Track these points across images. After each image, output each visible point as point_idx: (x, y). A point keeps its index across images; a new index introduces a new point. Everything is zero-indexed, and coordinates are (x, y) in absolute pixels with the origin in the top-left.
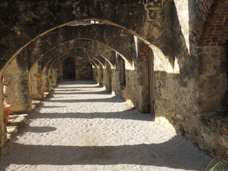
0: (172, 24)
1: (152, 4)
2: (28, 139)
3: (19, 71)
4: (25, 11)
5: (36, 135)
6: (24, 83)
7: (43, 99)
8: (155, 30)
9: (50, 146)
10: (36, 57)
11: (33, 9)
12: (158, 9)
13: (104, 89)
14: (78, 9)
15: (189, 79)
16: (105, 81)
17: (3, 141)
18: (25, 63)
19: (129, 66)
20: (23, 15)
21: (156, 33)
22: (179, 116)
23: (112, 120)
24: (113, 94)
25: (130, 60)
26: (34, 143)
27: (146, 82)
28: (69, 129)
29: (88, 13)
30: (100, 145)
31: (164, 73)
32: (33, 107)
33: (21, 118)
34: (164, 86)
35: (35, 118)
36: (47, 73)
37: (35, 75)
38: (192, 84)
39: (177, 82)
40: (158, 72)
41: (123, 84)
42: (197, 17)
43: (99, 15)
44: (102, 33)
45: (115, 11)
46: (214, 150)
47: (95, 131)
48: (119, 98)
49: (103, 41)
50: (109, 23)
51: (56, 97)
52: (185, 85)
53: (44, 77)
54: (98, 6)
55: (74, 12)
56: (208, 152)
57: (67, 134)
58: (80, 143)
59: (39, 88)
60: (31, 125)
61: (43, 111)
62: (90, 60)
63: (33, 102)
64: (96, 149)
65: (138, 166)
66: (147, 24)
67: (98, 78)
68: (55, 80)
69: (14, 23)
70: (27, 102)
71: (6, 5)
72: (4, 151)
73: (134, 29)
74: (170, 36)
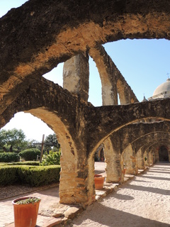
5: (117, 200)
6: (118, 162)
7: (137, 175)
11: (109, 115)
14: (137, 112)
20: (103, 119)
28: (142, 200)
29: (144, 114)
32: (126, 179)
37: (131, 157)
43: (154, 114)
45: (166, 110)
51: (149, 174)
53: (139, 159)
54: (152, 108)
55: (135, 114)
57: (139, 204)
59: (134, 166)
60: (118, 192)
61: (133, 183)
63: (126, 175)
69: (98, 125)
70: (119, 175)
71: (94, 114)
72: (88, 208)
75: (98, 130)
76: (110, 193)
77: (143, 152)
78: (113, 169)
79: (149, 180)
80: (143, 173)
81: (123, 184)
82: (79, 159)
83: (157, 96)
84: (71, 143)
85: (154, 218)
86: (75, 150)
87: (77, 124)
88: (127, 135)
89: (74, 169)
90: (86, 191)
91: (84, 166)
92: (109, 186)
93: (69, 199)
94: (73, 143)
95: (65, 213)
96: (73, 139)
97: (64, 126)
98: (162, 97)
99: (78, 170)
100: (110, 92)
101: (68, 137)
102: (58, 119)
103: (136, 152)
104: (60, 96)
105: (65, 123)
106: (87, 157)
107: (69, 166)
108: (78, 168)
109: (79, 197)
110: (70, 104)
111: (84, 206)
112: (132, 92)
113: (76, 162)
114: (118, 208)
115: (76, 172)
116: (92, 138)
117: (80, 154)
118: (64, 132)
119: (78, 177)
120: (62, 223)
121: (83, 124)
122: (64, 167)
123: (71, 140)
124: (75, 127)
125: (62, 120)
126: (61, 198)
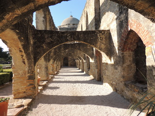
0: (110, 42)
1: (101, 34)
2: (48, 92)
3: (44, 63)
4: (48, 38)
5: (51, 90)
6: (47, 68)
7: (54, 75)
9: (57, 96)
10: (52, 57)
11: (51, 37)
12: (104, 36)
13: (81, 70)
14: (70, 37)
15: (118, 66)
16: (81, 67)
17: (37, 93)
18: (47, 59)
19: (92, 61)
20: (47, 40)
21: (103, 46)
23: (84, 84)
24: (85, 73)
25: (92, 58)
26: (50, 94)
27: (99, 67)
28: (65, 88)
29: (74, 38)
30: (79, 95)
31: (107, 64)
32: (50, 78)
33: (45, 83)
34: (107, 70)
35: (51, 83)
36: (56, 63)
37: (51, 64)
38: (119, 68)
39: (113, 67)
40: (104, 63)
41: (89, 68)
42: (121, 39)
43: (79, 39)
44: (80, 47)
45: (85, 37)
46: (131, 99)
47: (76, 89)
48: (87, 75)
49: (80, 50)
50: (83, 42)
51: (60, 74)
52: (116, 69)
53: (55, 65)
54: (78, 36)
55: (68, 38)
56: (128, 100)
57: (64, 90)
58: (70, 95)
59: (53, 70)
60: (49, 86)
61: (54, 80)
62: (75, 58)
64: (77, 97)
65: (96, 106)
66: (99, 43)
67: (78, 66)
68: (59, 66)
69: (43, 43)
70: (47, 76)
71: (40, 35)
72: (37, 98)
73: (93, 45)
74: (109, 48)
75: (43, 47)
76: (45, 87)
78: (44, 72)
79: (63, 77)
80: (57, 73)
81: (49, 81)
82: (29, 67)
84: (23, 56)
86: (26, 61)
87: (29, 42)
89: (25, 74)
90: (35, 88)
91: (33, 71)
92: (42, 83)
93: (21, 95)
94: (25, 55)
95: (23, 104)
96: (25, 52)
97: (20, 43)
98: (67, 27)
99: (29, 75)
100: (42, 19)
101: (21, 51)
102: (16, 37)
105: (21, 41)
106: (35, 65)
107: (21, 72)
109: (30, 92)
110: (25, 26)
111: (34, 97)
113: (27, 69)
115: (27, 76)
116: (38, 52)
117: (29, 63)
118: (18, 47)
119: (28, 79)
120: (25, 110)
121: (32, 42)
122: (16, 74)
123: (23, 54)
124: (28, 44)
125: (19, 38)
126: (14, 95)
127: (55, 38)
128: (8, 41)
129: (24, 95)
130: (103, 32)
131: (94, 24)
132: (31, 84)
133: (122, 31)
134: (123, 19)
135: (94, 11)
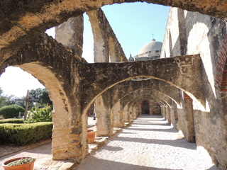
0: (202, 75)
1: (184, 62)
4: (99, 73)
5: (108, 152)
6: (108, 117)
7: (123, 127)
8: (188, 80)
9: (113, 162)
10: (116, 101)
11: (104, 72)
12: (189, 65)
13: (167, 122)
14: (131, 70)
15: (217, 118)
16: (167, 117)
17: (84, 155)
18: (109, 104)
19: (179, 107)
20: (98, 76)
21: (188, 82)
22: (212, 149)
23: (164, 146)
25: (179, 102)
27: (191, 119)
28: (130, 150)
29: (138, 72)
30: (147, 166)
31: (200, 111)
32: (114, 132)
33: (104, 139)
34: (200, 123)
35: (113, 140)
36: (128, 110)
37: (119, 112)
38: (219, 122)
39: (208, 120)
40: (196, 110)
41: (177, 119)
42: (217, 69)
43: (146, 73)
44: (157, 84)
45: (156, 69)
47: (148, 154)
50: (153, 78)
51: (133, 126)
52: (214, 123)
53: (125, 113)
54: (145, 67)
55: (129, 72)
57: (128, 154)
59: (121, 120)
60: (108, 145)
61: (121, 135)
62: (159, 102)
63: (114, 129)
66: (181, 77)
67: (163, 114)
69: (93, 81)
70: (109, 129)
71: (89, 71)
72: (83, 162)
73: (171, 80)
74: (201, 85)
75: (93, 87)
76: (101, 146)
77: (129, 107)
78: (103, 124)
79: (135, 131)
80: (128, 125)
81: (112, 137)
82: (73, 116)
83: (142, 55)
84: (64, 100)
85: (142, 164)
86: (69, 107)
87: (72, 81)
88: (117, 91)
89: (68, 126)
90: (81, 146)
91: (78, 122)
92: (99, 139)
93: (62, 155)
94: (67, 99)
96: (67, 95)
97: (58, 83)
98: (147, 56)
99: (72, 127)
100: (102, 48)
101: (61, 94)
102: (52, 75)
103: (123, 107)
104: (55, 51)
105: (60, 80)
106: (81, 113)
107: (62, 123)
108: (72, 124)
109: (73, 153)
110: (65, 60)
111: (78, 160)
112: (121, 49)
113: (70, 119)
114: (110, 159)
115: (70, 128)
116: (86, 95)
117: (74, 111)
118: (57, 88)
119: (72, 133)
121: (77, 81)
122: (57, 125)
123: (65, 97)
124: (70, 83)
125: (56, 76)
126: (54, 155)
127: (110, 73)
128: (45, 81)
129: (66, 155)
130: (187, 59)
131: (179, 47)
132: (75, 141)
133: (219, 53)
134: (217, 33)
135: (178, 28)
